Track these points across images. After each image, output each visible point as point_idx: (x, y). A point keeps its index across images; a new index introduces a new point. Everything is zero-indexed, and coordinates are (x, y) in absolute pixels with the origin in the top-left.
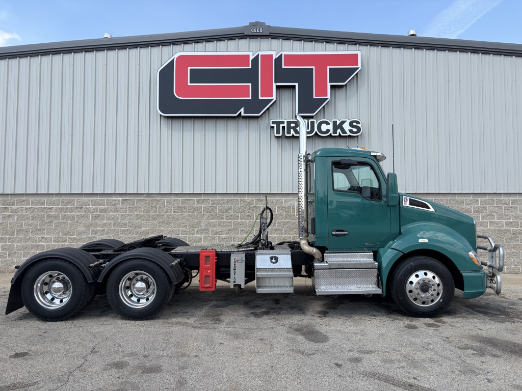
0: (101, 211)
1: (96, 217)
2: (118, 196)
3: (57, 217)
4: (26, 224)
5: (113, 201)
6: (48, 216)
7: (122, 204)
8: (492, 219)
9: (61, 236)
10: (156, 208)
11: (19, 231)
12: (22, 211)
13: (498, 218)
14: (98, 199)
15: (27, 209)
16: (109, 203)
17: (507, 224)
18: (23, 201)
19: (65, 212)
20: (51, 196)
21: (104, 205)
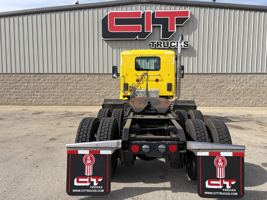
1: (77, 83)
4: (49, 86)
5: (84, 76)
6: (57, 82)
7: (87, 78)
11: (46, 88)
15: (48, 79)
17: (249, 86)
18: (47, 76)
19: (64, 81)
20: (58, 74)
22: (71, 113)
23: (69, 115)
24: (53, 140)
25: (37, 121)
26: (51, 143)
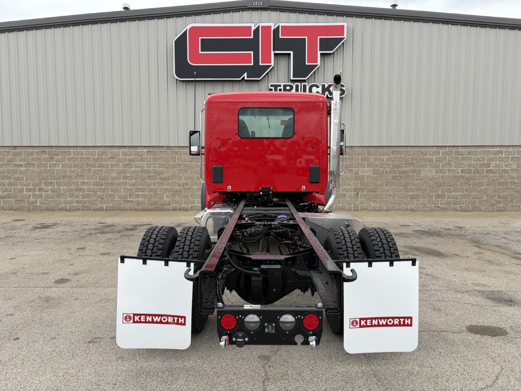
0: (130, 161)
1: (126, 166)
2: (143, 148)
3: (94, 166)
4: (69, 171)
5: (140, 152)
6: (87, 164)
7: (147, 154)
8: (451, 167)
9: (98, 180)
10: (175, 158)
11: (64, 177)
12: (66, 160)
13: (455, 167)
14: (127, 150)
15: (69, 159)
16: (137, 154)
17: (462, 171)
18: (66, 152)
19: (100, 161)
20: (88, 148)
21: (132, 156)
22: (112, 226)
23: (106, 230)
24: (62, 282)
25: (38, 243)
26: (57, 289)
